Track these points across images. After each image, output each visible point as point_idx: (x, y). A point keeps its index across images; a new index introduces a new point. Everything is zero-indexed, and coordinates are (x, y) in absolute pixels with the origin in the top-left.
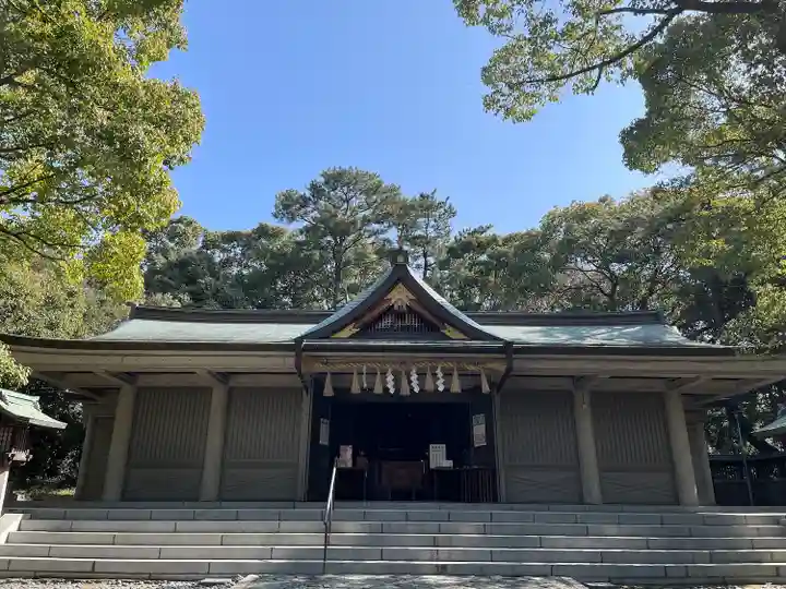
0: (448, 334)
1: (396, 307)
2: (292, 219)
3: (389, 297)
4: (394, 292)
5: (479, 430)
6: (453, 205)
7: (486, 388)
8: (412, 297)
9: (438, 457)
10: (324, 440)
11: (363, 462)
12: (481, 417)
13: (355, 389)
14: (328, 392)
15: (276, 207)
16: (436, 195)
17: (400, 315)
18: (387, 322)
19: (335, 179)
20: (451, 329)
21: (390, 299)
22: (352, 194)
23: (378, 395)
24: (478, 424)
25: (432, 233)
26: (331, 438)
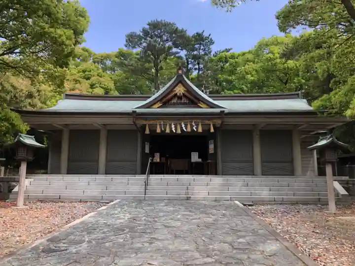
0: (201, 106)
1: (178, 94)
2: (134, 47)
3: (175, 89)
4: (177, 87)
5: (211, 147)
6: (213, 39)
7: (212, 130)
8: (185, 89)
9: (195, 157)
10: (147, 151)
11: (164, 159)
12: (212, 141)
13: (158, 131)
14: (147, 132)
15: (127, 41)
16: (204, 34)
17: (180, 98)
18: (175, 101)
19: (155, 26)
20: (202, 103)
21: (175, 91)
22: (162, 34)
23: (168, 133)
24: (211, 144)
25: (202, 53)
26: (150, 150)
